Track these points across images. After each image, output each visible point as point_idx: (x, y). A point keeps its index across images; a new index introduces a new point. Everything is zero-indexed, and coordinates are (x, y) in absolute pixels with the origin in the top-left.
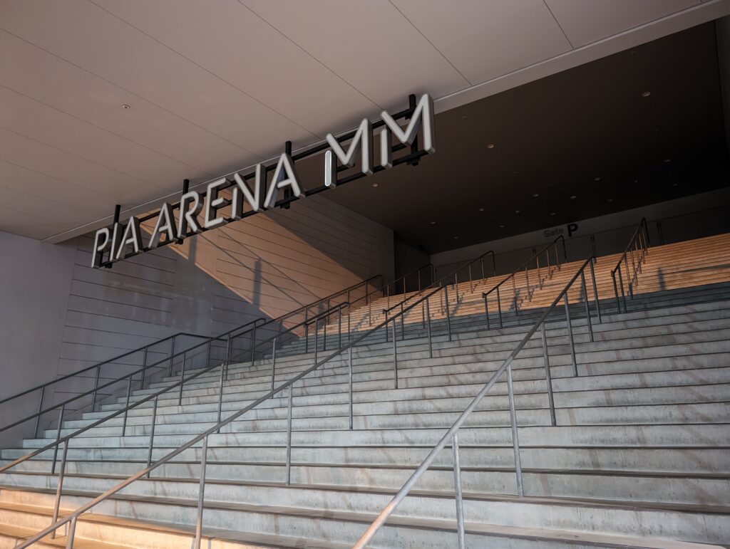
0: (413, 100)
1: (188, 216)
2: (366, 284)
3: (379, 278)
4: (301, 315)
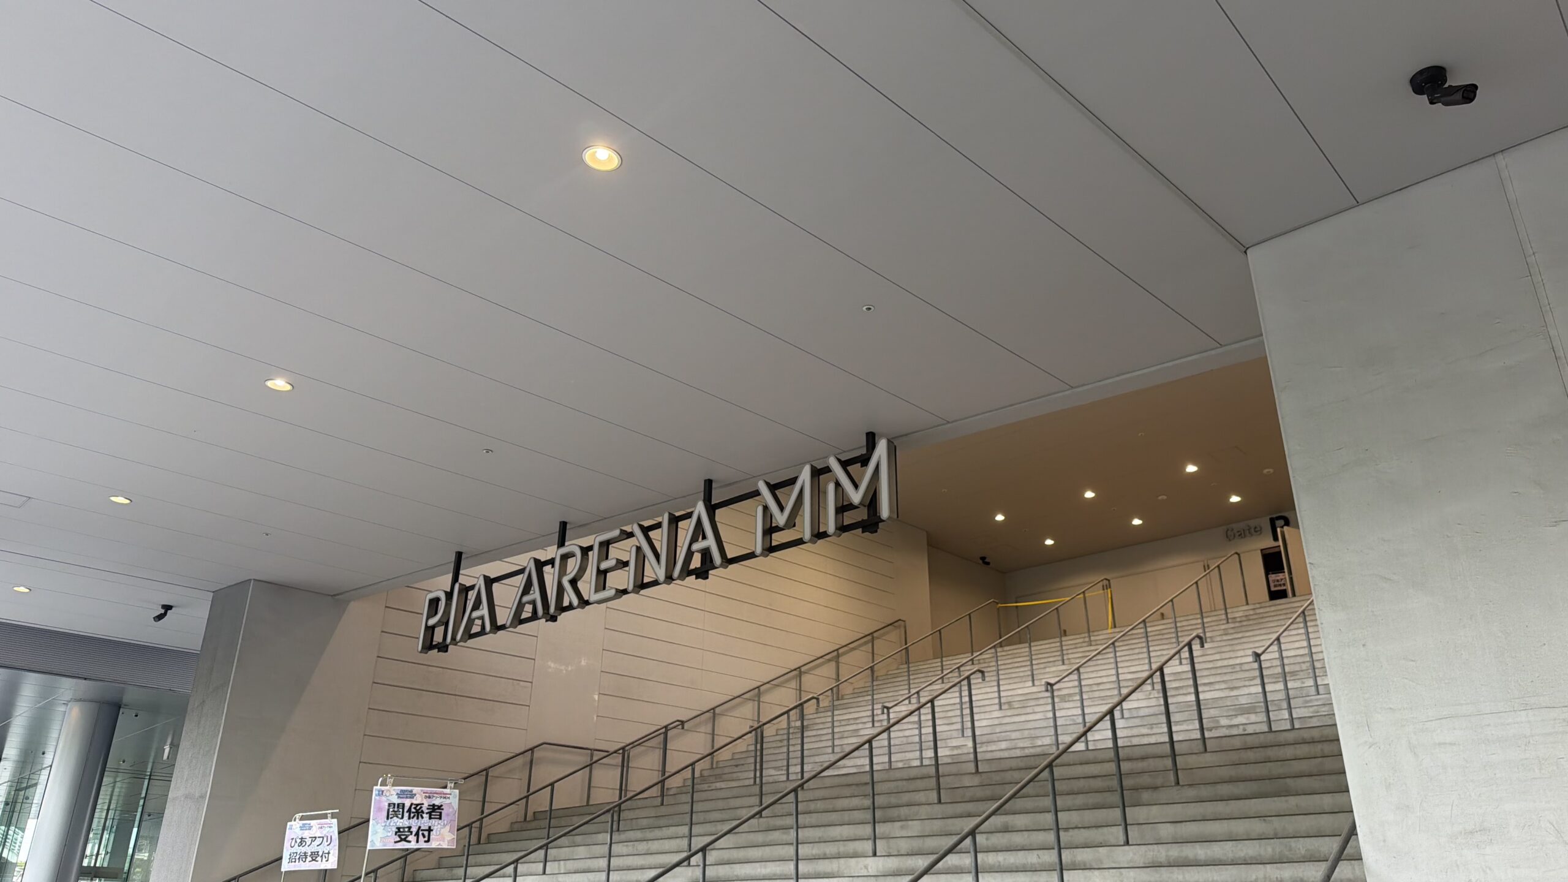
0: (871, 440)
1: (565, 581)
2: (873, 638)
3: (899, 627)
4: (752, 701)
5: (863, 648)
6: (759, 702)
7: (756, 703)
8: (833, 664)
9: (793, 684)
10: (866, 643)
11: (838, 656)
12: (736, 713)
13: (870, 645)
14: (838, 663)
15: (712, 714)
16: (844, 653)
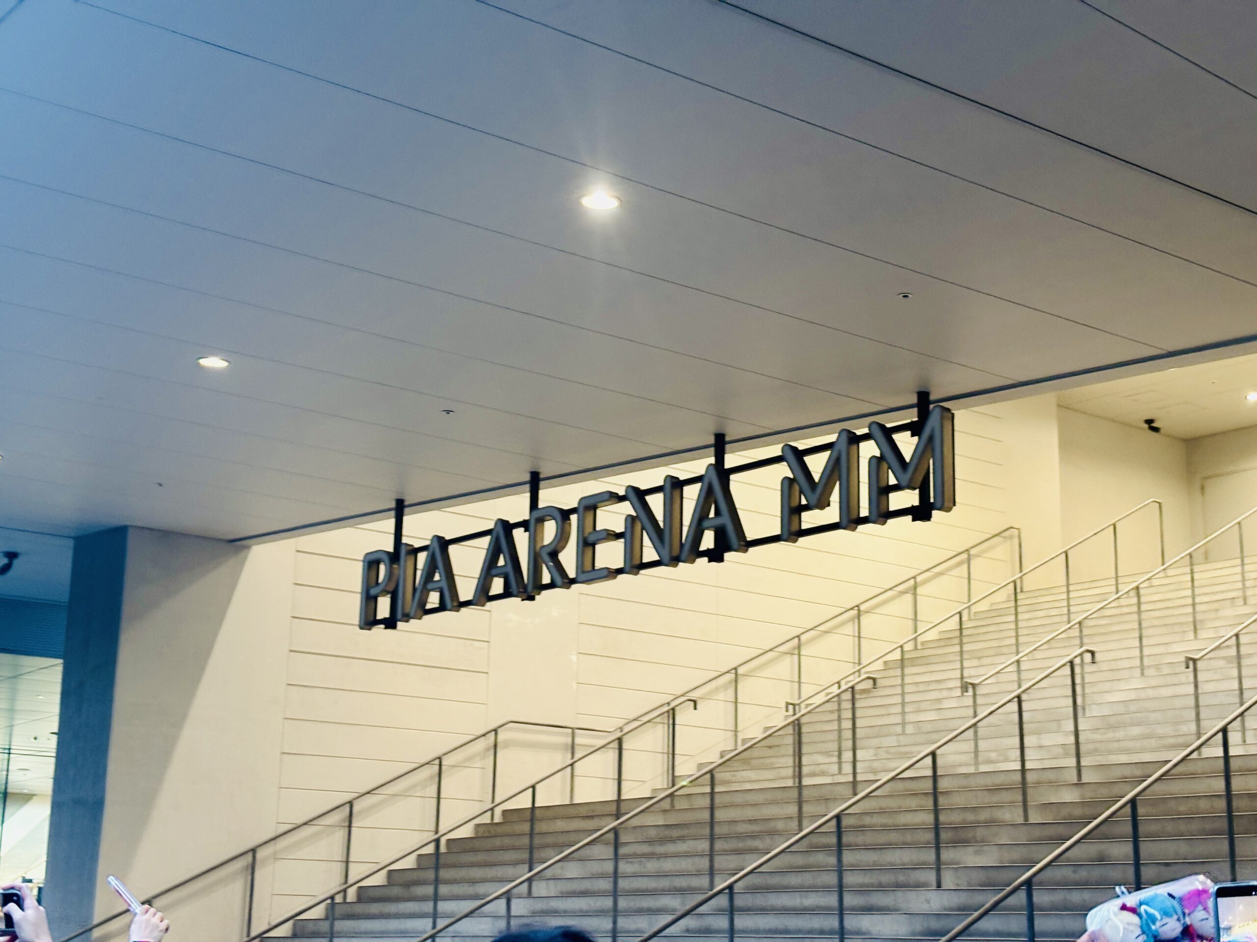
2: (969, 557)
3: (1011, 537)
4: (789, 655)
5: (954, 572)
6: (799, 655)
7: (796, 657)
8: (909, 597)
9: (850, 629)
10: (959, 564)
11: (917, 585)
12: (768, 672)
13: (965, 566)
14: (915, 594)
15: (733, 676)
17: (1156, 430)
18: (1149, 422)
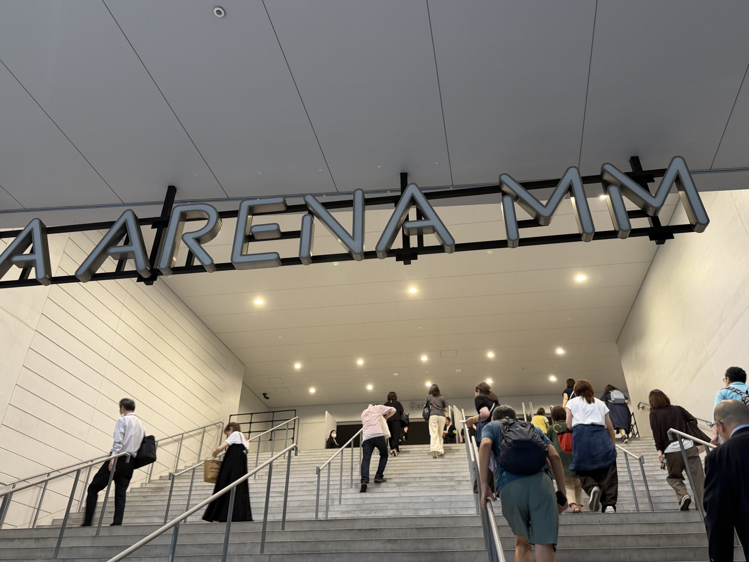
2: (204, 431)
5: (196, 437)
8: (178, 444)
10: (199, 434)
11: (182, 439)
13: (201, 436)
16: (187, 437)
17: (267, 398)
18: (264, 394)
